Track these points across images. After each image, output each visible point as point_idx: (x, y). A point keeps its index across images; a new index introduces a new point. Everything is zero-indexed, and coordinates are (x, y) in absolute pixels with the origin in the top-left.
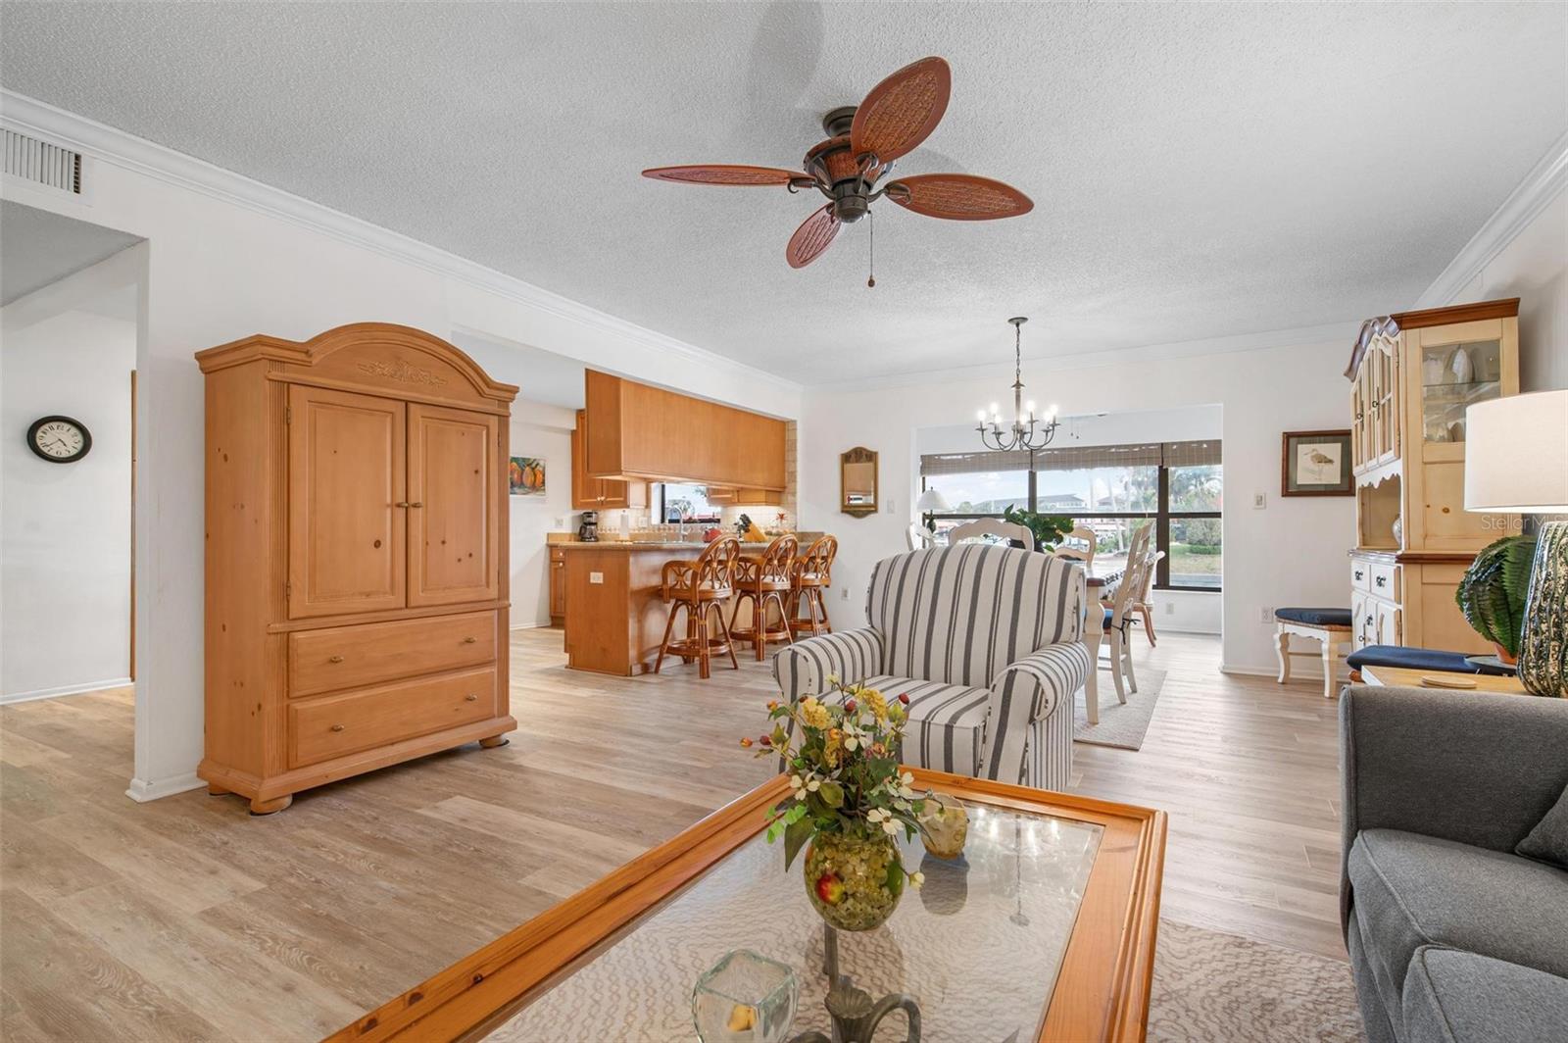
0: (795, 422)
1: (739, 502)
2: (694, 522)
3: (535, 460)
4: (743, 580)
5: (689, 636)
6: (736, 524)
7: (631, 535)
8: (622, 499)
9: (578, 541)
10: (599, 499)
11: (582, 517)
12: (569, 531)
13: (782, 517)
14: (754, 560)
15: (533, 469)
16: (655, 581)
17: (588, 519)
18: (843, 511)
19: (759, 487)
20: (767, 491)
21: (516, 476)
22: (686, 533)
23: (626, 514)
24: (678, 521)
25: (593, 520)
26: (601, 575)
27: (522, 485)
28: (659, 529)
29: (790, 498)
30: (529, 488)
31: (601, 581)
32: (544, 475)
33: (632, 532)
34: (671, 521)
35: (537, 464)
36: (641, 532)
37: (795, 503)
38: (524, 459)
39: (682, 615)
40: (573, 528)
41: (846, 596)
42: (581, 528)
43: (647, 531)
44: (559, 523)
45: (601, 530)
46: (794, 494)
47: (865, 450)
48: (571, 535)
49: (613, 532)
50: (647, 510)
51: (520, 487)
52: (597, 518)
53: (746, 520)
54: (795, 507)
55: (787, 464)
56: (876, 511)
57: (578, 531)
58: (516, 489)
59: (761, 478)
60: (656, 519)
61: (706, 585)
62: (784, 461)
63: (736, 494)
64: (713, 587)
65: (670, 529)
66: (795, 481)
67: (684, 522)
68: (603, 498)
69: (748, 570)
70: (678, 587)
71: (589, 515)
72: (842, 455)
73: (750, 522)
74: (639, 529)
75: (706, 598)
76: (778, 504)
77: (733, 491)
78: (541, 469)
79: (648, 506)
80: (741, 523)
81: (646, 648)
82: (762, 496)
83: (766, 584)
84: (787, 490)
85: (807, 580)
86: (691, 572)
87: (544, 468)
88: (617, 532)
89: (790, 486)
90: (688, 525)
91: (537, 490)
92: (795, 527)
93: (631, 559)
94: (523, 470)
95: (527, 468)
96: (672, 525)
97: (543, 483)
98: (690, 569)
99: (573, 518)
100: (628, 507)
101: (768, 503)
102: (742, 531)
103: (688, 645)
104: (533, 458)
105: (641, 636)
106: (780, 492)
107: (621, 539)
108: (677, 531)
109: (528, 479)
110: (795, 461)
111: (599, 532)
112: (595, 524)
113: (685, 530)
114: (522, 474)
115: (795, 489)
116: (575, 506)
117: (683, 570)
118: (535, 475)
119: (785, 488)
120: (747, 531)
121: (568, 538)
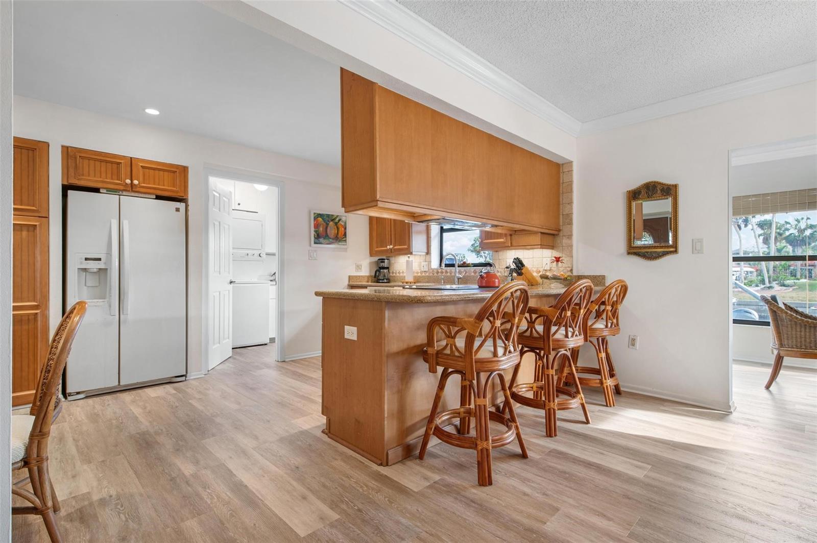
0: (571, 163)
1: (512, 246)
2: (468, 266)
3: (338, 216)
4: (528, 334)
5: (463, 403)
6: (507, 268)
7: (415, 277)
8: (406, 247)
9: (374, 282)
10: (388, 247)
11: (377, 263)
12: (367, 274)
13: (558, 260)
14: (542, 311)
15: (336, 224)
16: (421, 338)
17: (382, 264)
18: (629, 253)
19: (535, 229)
20: (542, 233)
21: (321, 229)
22: (461, 276)
23: (410, 259)
24: (453, 265)
25: (386, 265)
26: (354, 329)
27: (326, 236)
28: (438, 272)
29: (565, 241)
30: (333, 239)
31: (355, 338)
32: (345, 229)
33: (416, 275)
34: (447, 265)
35: (339, 220)
36: (423, 274)
37: (571, 246)
38: (328, 216)
39: (454, 383)
40: (370, 271)
41: (633, 345)
42: (376, 272)
43: (427, 274)
44: (358, 267)
45: (393, 273)
46: (570, 236)
47: (660, 183)
48: (368, 277)
49: (401, 275)
50: (428, 256)
51: (324, 239)
52: (389, 263)
53: (519, 264)
54: (571, 251)
55: (561, 207)
56: (676, 252)
57: (373, 274)
58: (321, 240)
59: (537, 220)
60: (435, 263)
61: (485, 353)
62: (558, 204)
63: (509, 238)
64: (495, 354)
65: (446, 272)
66: (570, 223)
67: (458, 267)
68: (391, 247)
69: (534, 322)
70: (448, 351)
71: (382, 261)
72: (629, 192)
73: (523, 265)
74: (421, 272)
75: (486, 365)
76: (552, 247)
77: (506, 235)
78: (343, 224)
79: (428, 253)
80: (513, 266)
81: (409, 423)
82: (537, 239)
83: (558, 341)
84: (561, 234)
85: (596, 329)
86: (465, 333)
87: (345, 223)
88: (405, 274)
89: (565, 229)
90: (462, 269)
91: (340, 241)
92: (571, 270)
93: (387, 313)
94: (327, 224)
95: (331, 223)
96: (449, 269)
97: (345, 234)
98: (463, 329)
99: (371, 263)
100: (411, 253)
101: (543, 246)
102: (515, 274)
103: (462, 415)
104: (336, 214)
105: (401, 412)
106: (553, 235)
107: (407, 280)
108: (453, 274)
109: (332, 231)
110: (570, 203)
111: (391, 274)
112: (388, 268)
113: (460, 272)
114: (327, 228)
115: (571, 231)
116: (371, 255)
117: (454, 330)
118: (338, 228)
119: (559, 230)
120: (520, 274)
121: (366, 280)
